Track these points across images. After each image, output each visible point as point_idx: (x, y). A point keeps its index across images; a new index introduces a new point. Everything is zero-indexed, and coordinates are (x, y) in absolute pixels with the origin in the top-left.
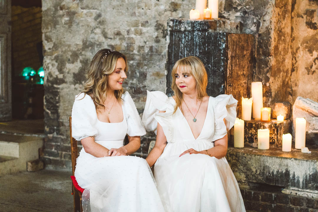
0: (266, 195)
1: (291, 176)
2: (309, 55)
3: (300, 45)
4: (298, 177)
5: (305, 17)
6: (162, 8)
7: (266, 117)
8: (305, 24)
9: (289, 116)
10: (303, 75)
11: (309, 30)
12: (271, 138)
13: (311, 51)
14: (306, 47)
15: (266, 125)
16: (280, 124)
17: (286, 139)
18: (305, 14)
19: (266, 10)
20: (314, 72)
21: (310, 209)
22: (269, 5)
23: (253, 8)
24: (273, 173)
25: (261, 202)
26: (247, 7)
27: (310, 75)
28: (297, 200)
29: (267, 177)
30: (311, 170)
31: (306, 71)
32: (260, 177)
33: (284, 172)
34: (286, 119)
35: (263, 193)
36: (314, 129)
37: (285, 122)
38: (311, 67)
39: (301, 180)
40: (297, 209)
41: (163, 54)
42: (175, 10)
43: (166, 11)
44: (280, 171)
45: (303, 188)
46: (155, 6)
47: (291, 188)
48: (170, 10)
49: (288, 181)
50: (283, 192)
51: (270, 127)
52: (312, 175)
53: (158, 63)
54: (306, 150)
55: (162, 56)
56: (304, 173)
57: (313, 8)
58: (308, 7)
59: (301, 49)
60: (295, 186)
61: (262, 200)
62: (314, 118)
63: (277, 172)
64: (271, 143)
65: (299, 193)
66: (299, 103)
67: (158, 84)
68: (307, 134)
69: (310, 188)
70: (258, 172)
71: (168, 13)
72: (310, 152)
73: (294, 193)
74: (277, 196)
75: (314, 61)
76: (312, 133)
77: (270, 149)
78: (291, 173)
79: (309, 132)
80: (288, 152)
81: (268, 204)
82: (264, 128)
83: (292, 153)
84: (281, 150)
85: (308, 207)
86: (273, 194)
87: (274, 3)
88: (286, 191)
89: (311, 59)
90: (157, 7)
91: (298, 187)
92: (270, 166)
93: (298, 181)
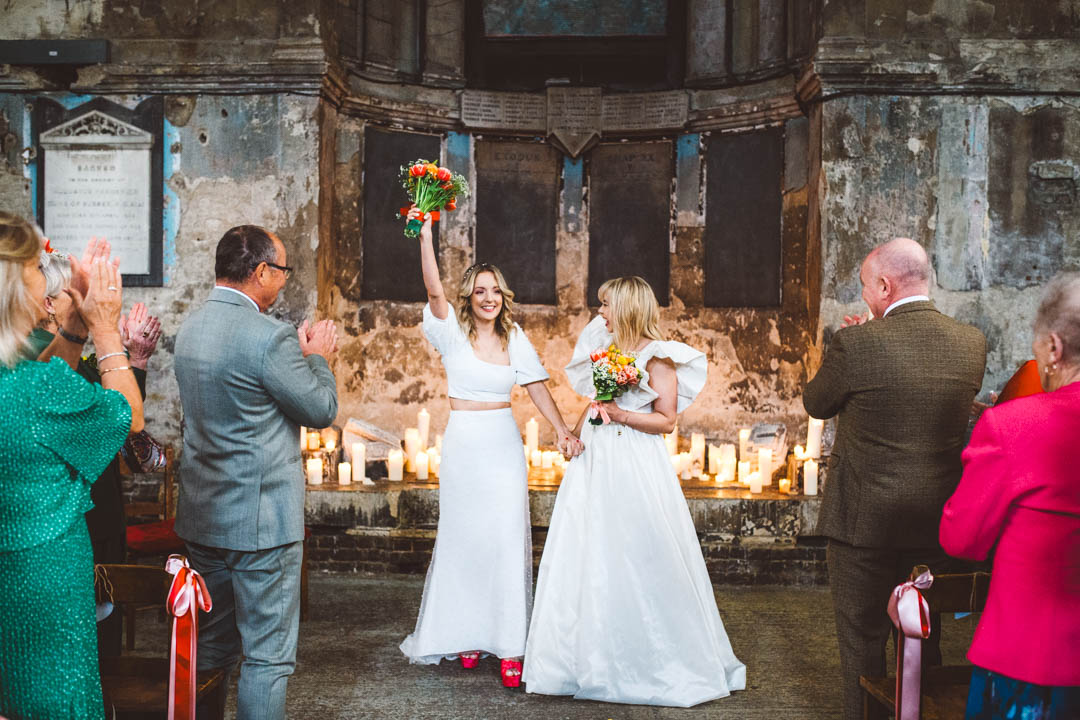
0: (326, 539)
1: (357, 513)
2: (348, 367)
3: (338, 356)
4: (366, 513)
5: (343, 320)
6: (161, 308)
7: (314, 445)
8: (343, 330)
9: (339, 442)
10: (342, 392)
11: (349, 336)
12: (324, 470)
13: (351, 363)
14: (346, 358)
15: (316, 454)
16: (333, 452)
17: (344, 468)
18: (344, 317)
19: (306, 313)
20: (355, 388)
21: (382, 551)
22: (309, 308)
23: (288, 311)
24: (333, 511)
25: (319, 548)
26: (281, 309)
27: (351, 393)
28: (365, 541)
29: (326, 516)
30: (381, 502)
31: (346, 388)
32: (317, 518)
33: (348, 508)
34: (336, 447)
35: (322, 537)
36: (374, 456)
37: (336, 450)
38: (352, 382)
39: (369, 516)
40: (365, 552)
41: (162, 369)
42: (180, 312)
43: (166, 312)
44: (343, 507)
45: (372, 526)
46: (150, 306)
47: (358, 527)
48: (174, 312)
49: (352, 519)
50: (348, 532)
51: (322, 457)
52: (384, 508)
53: (155, 382)
54: (368, 482)
55: (162, 373)
56: (372, 507)
57: (353, 310)
58: (346, 309)
59: (339, 361)
60: (362, 525)
61: (321, 545)
62: (371, 443)
63: (340, 509)
64: (324, 476)
65: (367, 532)
66: (351, 427)
67: (156, 410)
68: (367, 463)
69: (380, 526)
70: (315, 511)
71: (171, 316)
72: (373, 483)
73: (361, 532)
74: (340, 538)
75: (355, 375)
76: (371, 462)
77: (324, 483)
78: (357, 508)
79: (368, 460)
80: (346, 486)
81: (328, 549)
82: (313, 457)
83: (351, 485)
84: (338, 484)
85: (379, 548)
86: (335, 538)
87: (316, 304)
88: (352, 532)
89: (351, 373)
90: (153, 307)
91: (366, 525)
92: (330, 503)
93: (366, 518)
